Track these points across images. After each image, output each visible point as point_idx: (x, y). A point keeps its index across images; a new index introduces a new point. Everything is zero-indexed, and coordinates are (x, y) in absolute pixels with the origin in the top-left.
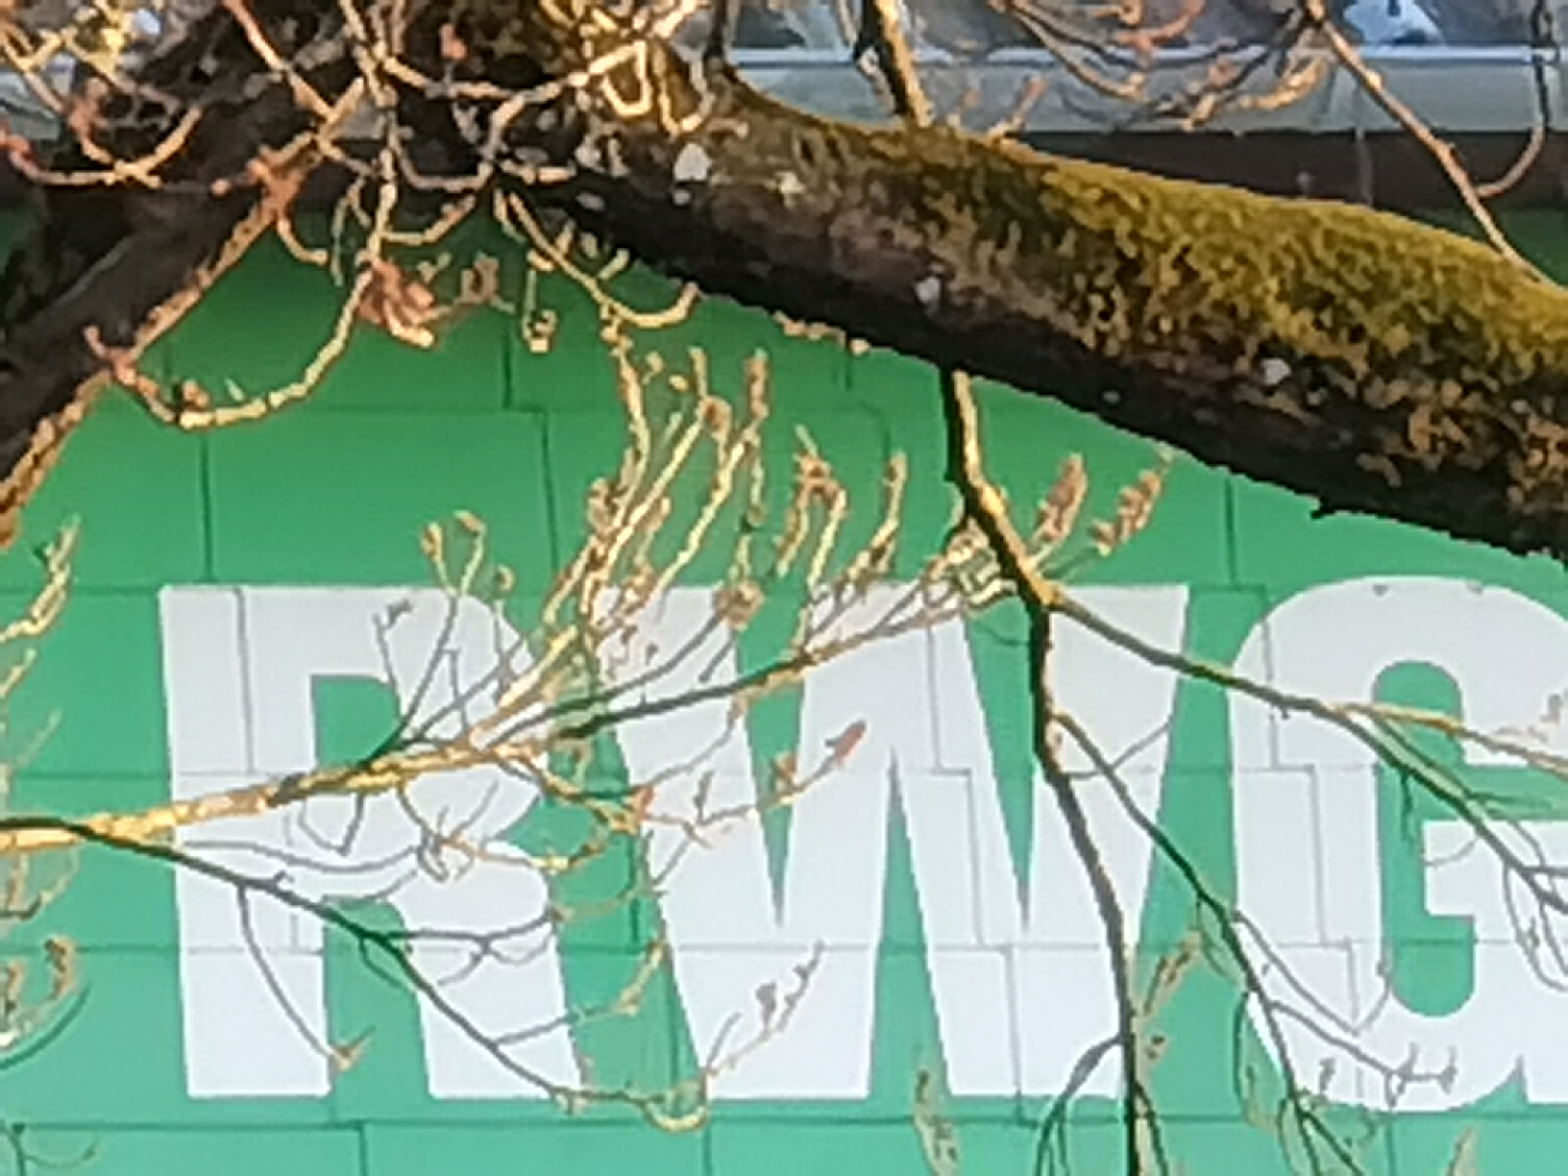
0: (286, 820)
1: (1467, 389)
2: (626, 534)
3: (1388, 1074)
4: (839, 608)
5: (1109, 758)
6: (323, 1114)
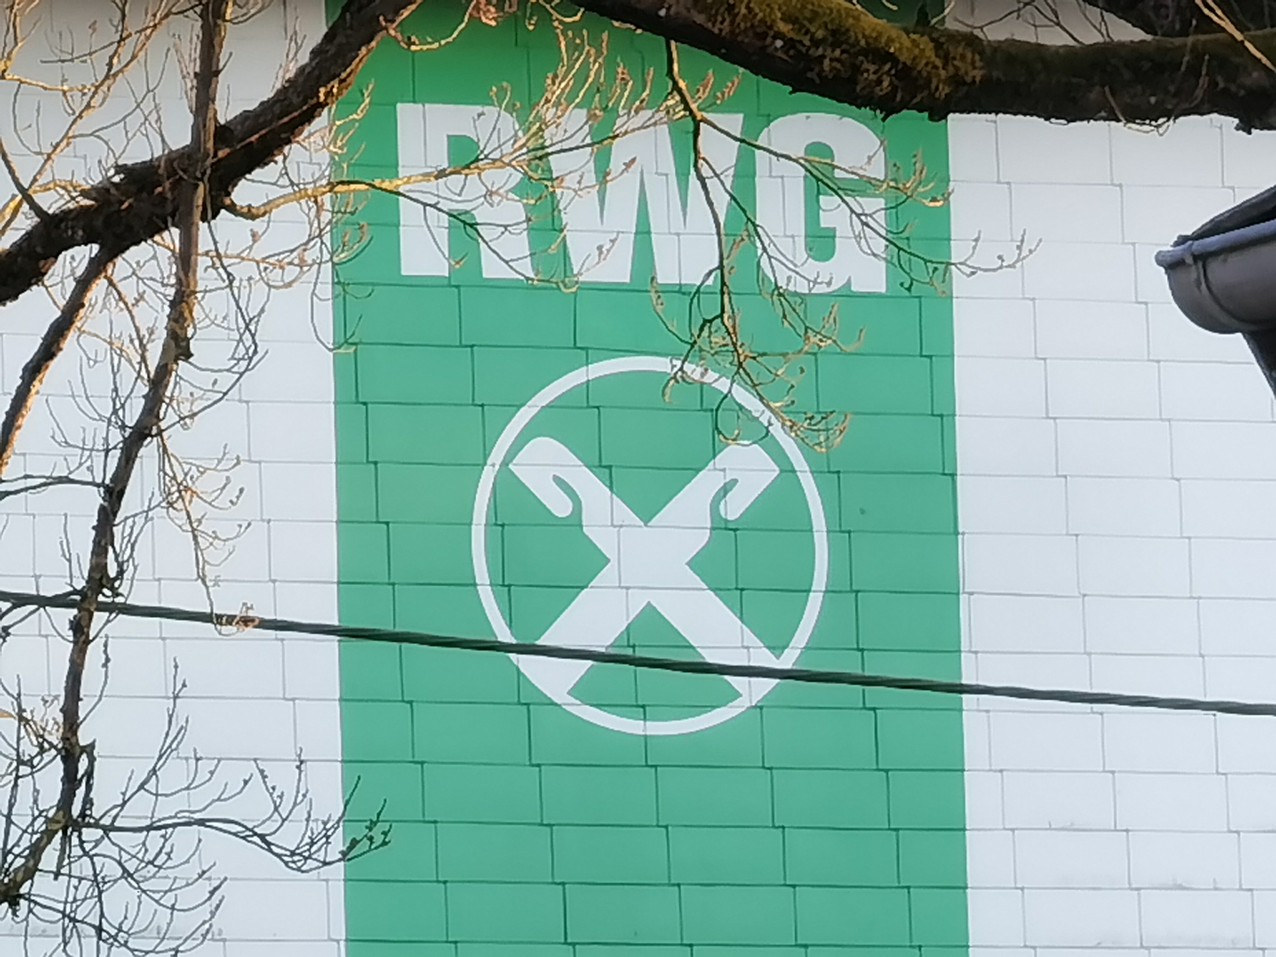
0: (440, 184)
1: (843, 52)
2: (559, 91)
3: (809, 281)
4: (629, 119)
5: (718, 172)
6: (446, 282)
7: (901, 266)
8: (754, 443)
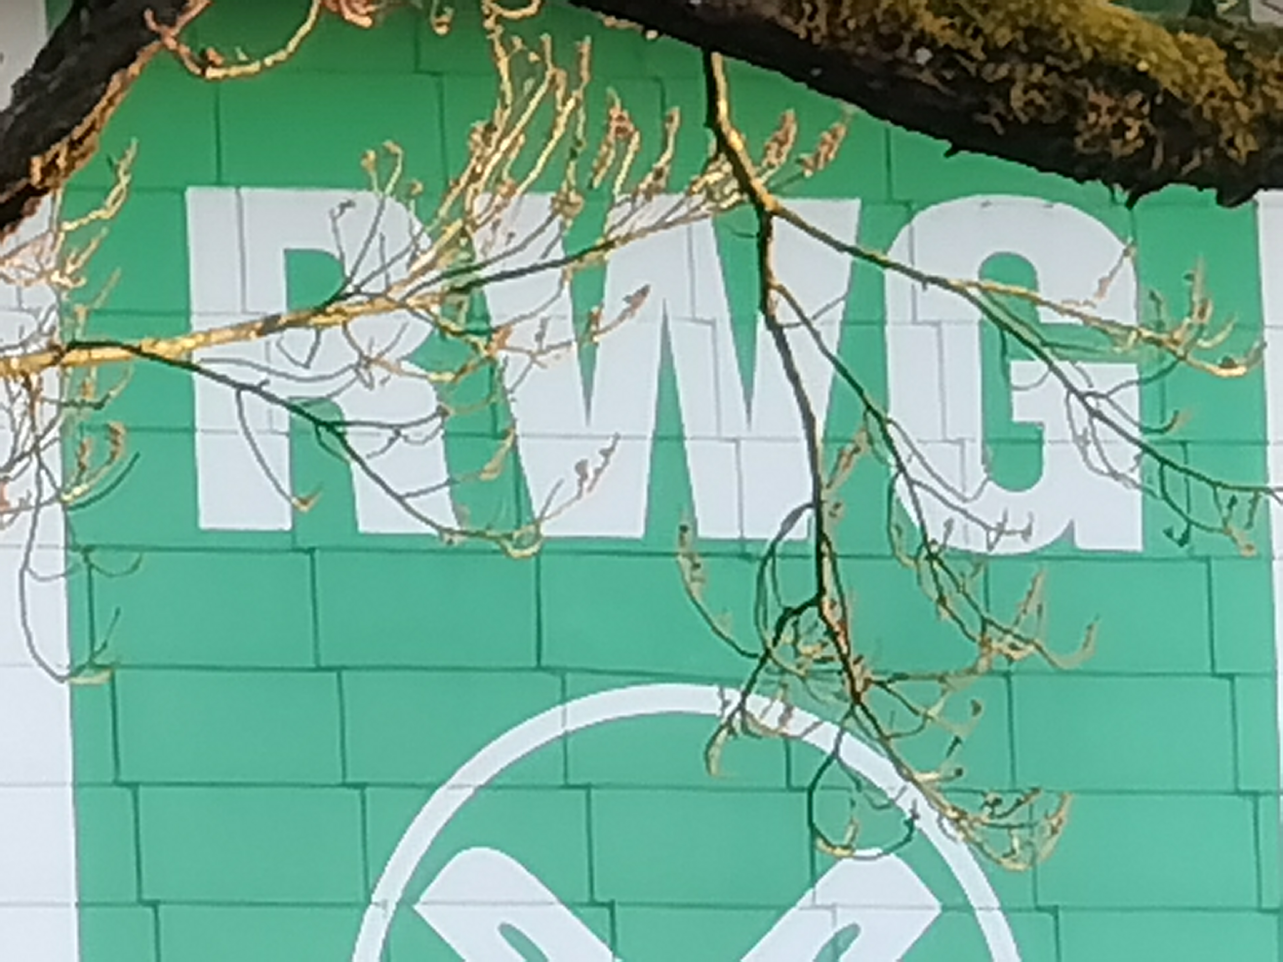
0: (268, 344)
1: (1049, 69)
2: (497, 157)
3: (987, 528)
4: (634, 210)
5: (808, 315)
6: (287, 542)
7: (1166, 497)
8: (887, 852)
